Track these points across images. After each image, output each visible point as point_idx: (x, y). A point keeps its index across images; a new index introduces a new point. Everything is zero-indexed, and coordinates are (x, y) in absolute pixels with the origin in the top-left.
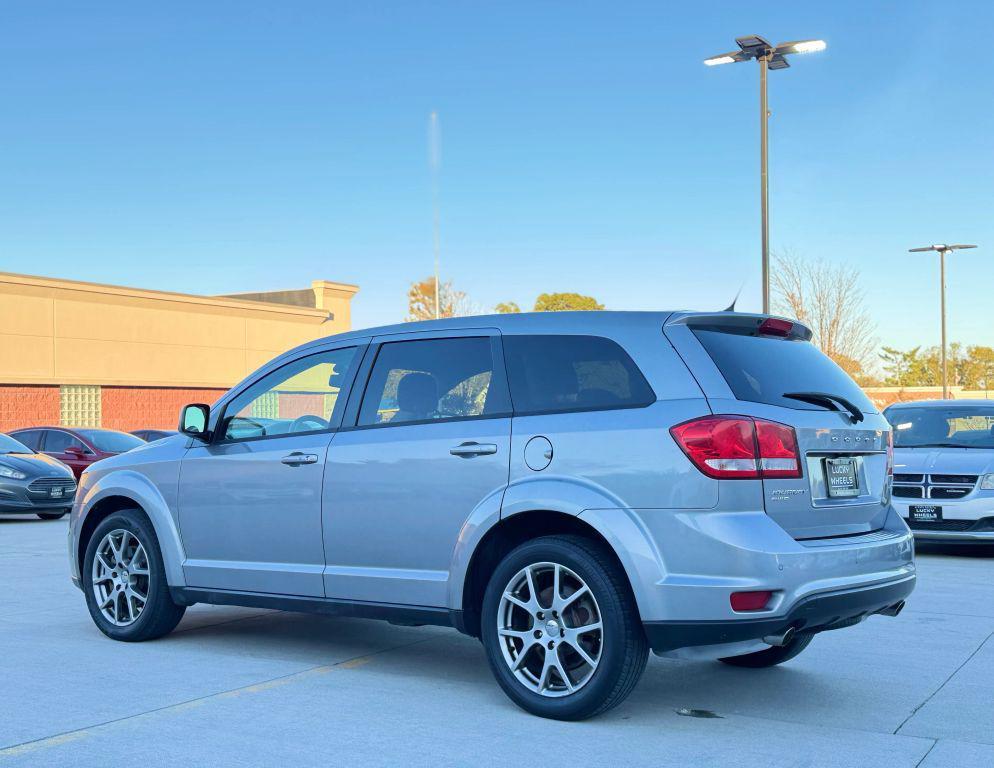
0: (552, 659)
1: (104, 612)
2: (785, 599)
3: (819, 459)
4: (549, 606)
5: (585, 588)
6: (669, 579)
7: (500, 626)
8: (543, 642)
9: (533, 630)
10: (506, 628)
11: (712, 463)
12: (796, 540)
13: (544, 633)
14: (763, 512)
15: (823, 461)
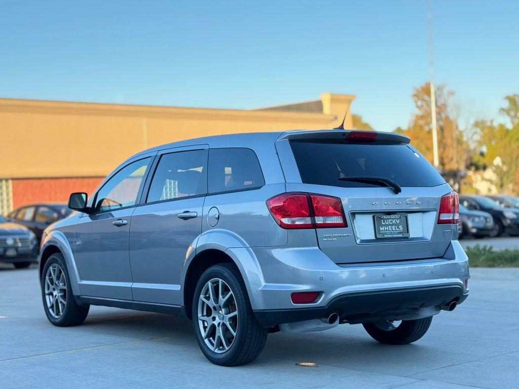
0: (219, 332)
1: (51, 310)
2: (325, 297)
3: (372, 215)
4: (218, 304)
5: (231, 292)
6: (265, 286)
7: (200, 315)
8: (216, 323)
9: (211, 317)
10: (203, 316)
11: (286, 221)
12: (337, 264)
13: (217, 318)
14: (318, 248)
15: (374, 217)
